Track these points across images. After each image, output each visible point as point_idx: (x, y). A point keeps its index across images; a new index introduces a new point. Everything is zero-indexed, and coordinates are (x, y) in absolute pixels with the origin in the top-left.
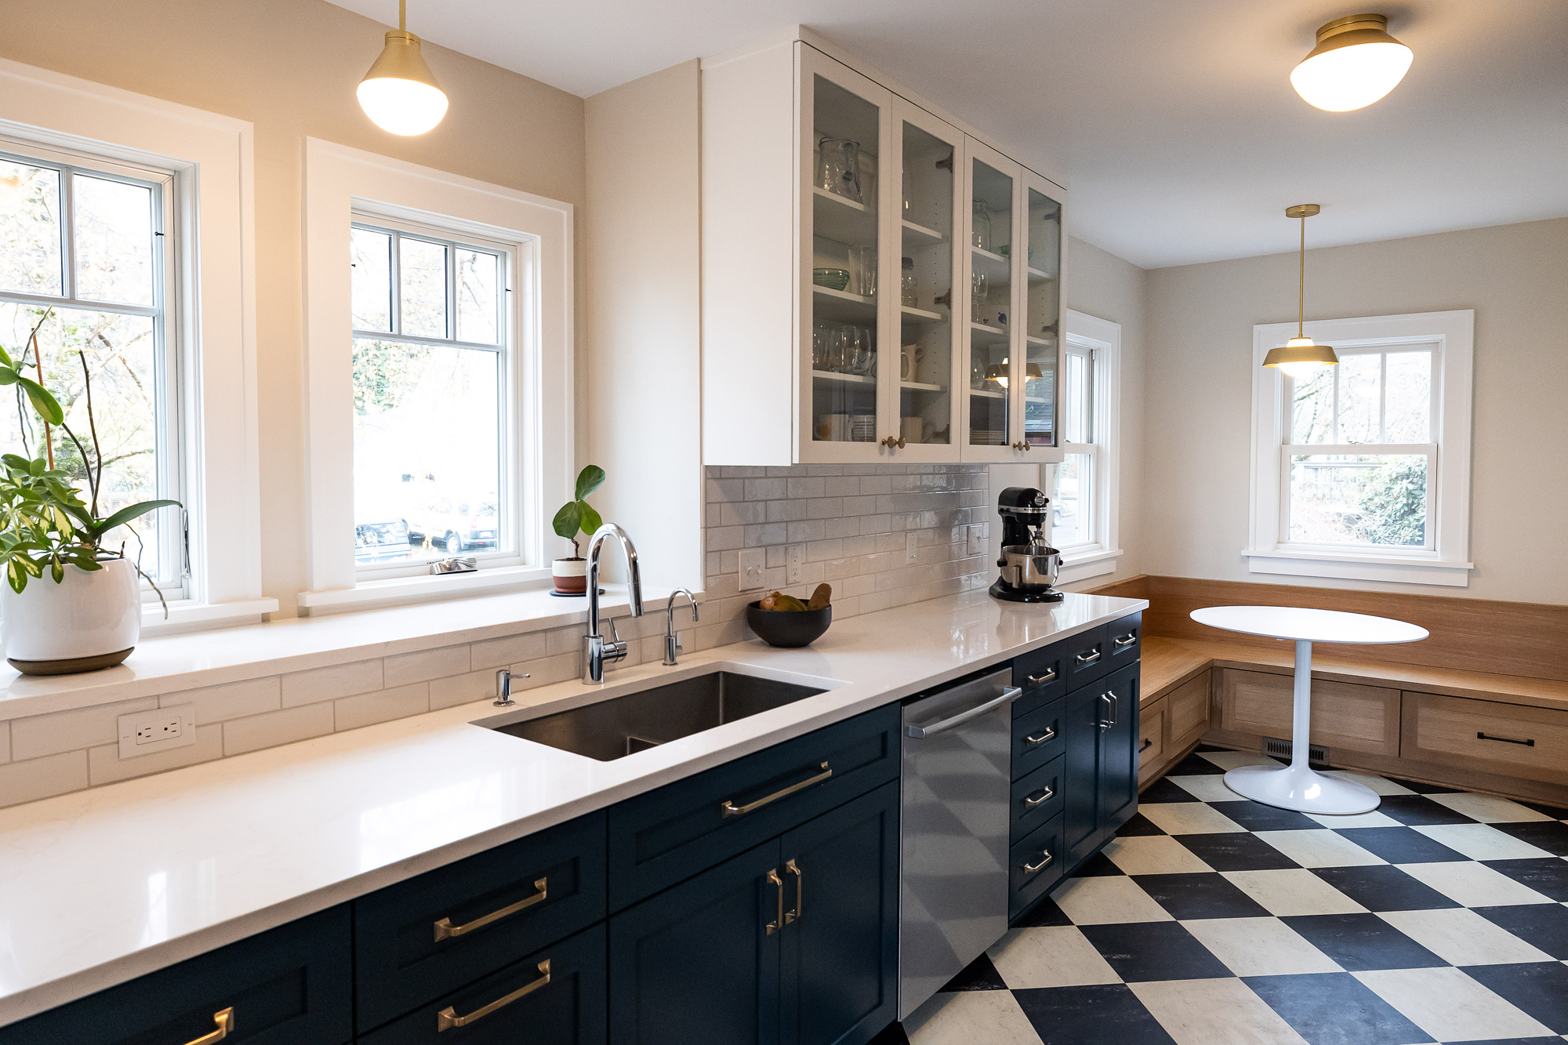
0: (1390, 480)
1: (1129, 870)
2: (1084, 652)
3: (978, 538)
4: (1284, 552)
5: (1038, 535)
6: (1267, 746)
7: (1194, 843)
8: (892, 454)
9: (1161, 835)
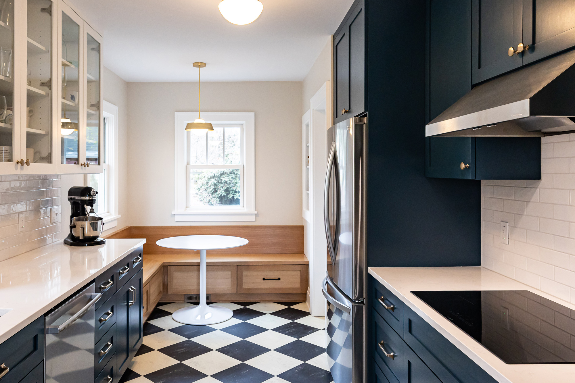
0: (208, 179)
1: (143, 373)
2: (122, 268)
3: (56, 214)
4: (189, 211)
5: (92, 211)
6: (186, 298)
7: (167, 351)
8: (22, 169)
9: (152, 351)
